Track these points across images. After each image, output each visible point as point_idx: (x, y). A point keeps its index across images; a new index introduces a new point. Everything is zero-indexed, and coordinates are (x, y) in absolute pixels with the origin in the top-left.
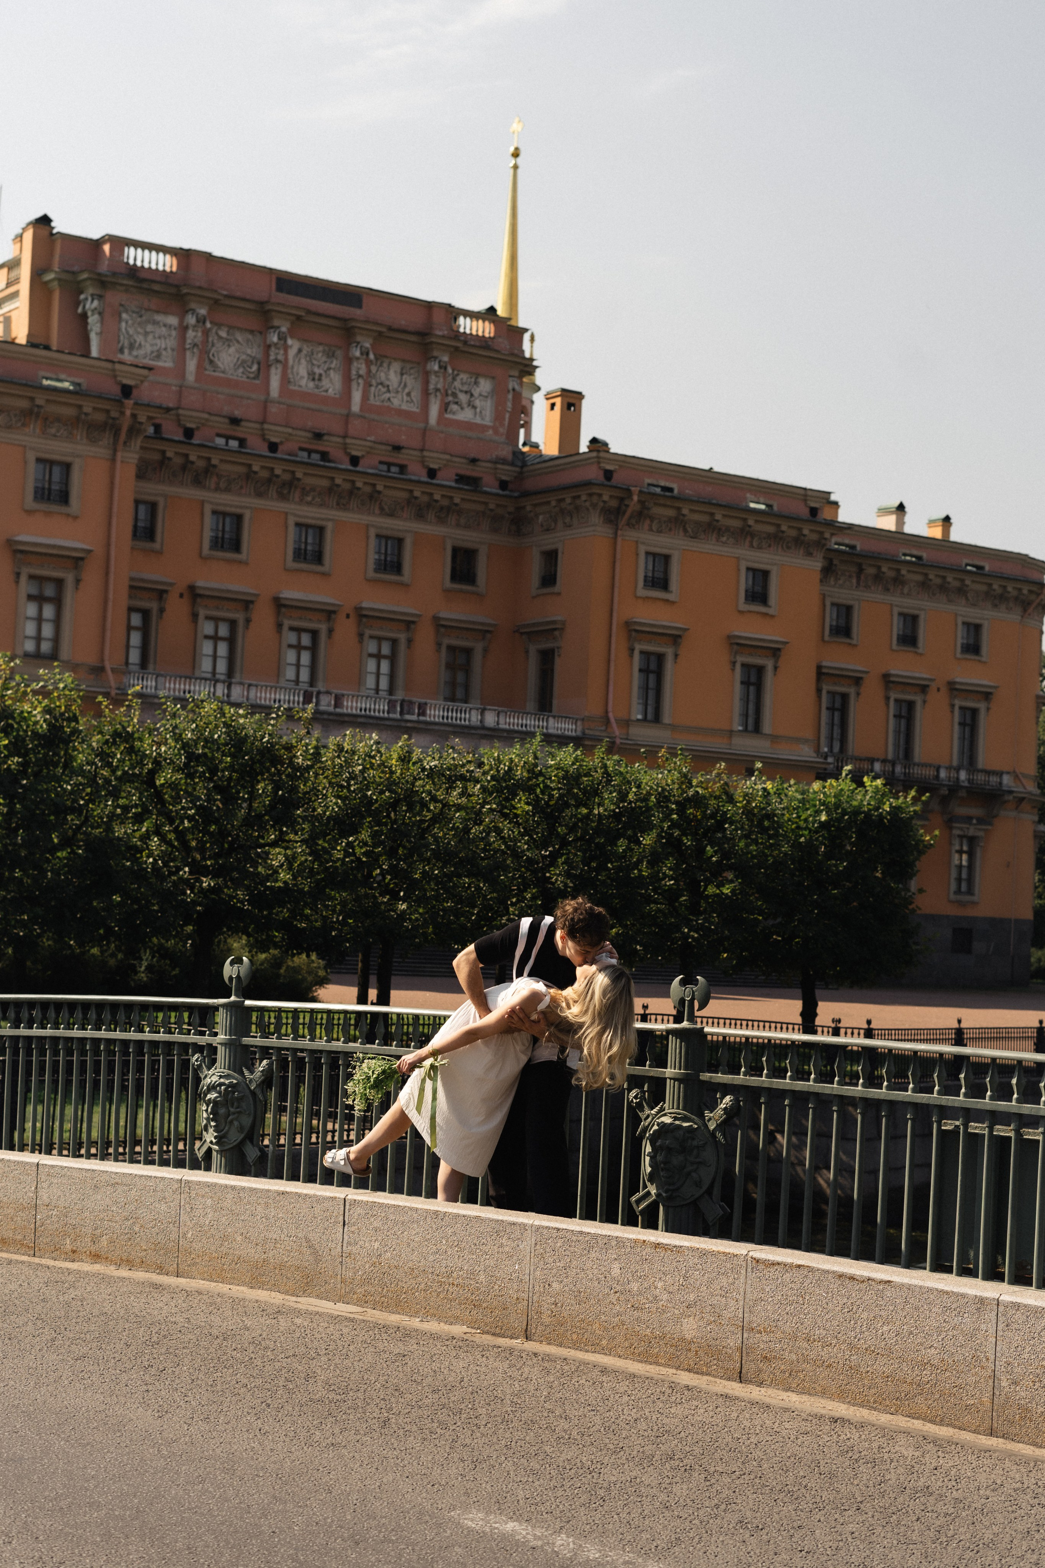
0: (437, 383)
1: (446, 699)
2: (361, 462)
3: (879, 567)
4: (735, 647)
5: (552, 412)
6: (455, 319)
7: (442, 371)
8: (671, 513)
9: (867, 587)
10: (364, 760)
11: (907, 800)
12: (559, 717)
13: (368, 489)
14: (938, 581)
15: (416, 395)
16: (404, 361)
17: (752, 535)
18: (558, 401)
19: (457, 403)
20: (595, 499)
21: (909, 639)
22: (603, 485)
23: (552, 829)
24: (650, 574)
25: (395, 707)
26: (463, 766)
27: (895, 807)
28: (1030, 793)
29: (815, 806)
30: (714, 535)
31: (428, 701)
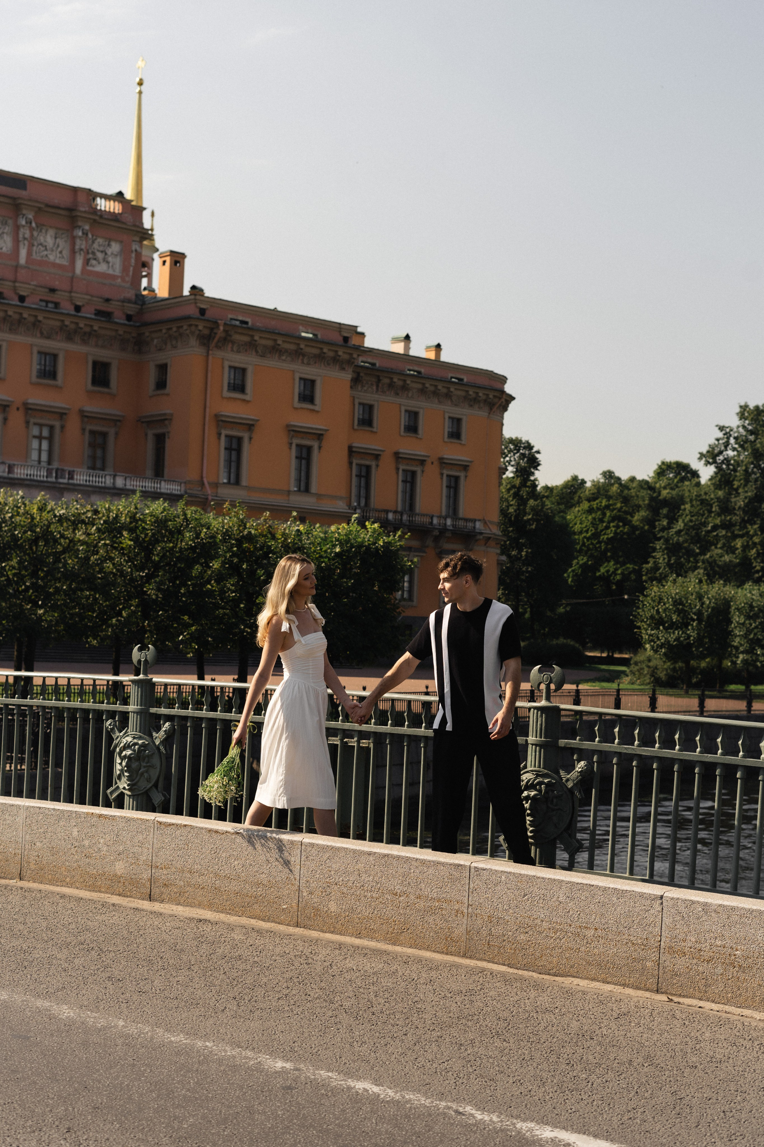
0: (81, 245)
1: (89, 468)
2: (27, 300)
3: (392, 379)
4: (292, 433)
5: (164, 267)
6: (94, 199)
7: (85, 236)
8: (246, 339)
9: (383, 392)
10: (13, 509)
11: (395, 539)
12: (168, 481)
13: (32, 319)
14: (432, 388)
15: (66, 253)
16: (57, 228)
17: (304, 355)
18: (168, 259)
19: (95, 259)
20: (193, 328)
21: (412, 428)
22: (198, 319)
23: (148, 558)
24: (232, 381)
25: (51, 473)
26: (84, 513)
27: (386, 543)
28: (494, 534)
29: (332, 542)
30: (277, 355)
31: (75, 469)
